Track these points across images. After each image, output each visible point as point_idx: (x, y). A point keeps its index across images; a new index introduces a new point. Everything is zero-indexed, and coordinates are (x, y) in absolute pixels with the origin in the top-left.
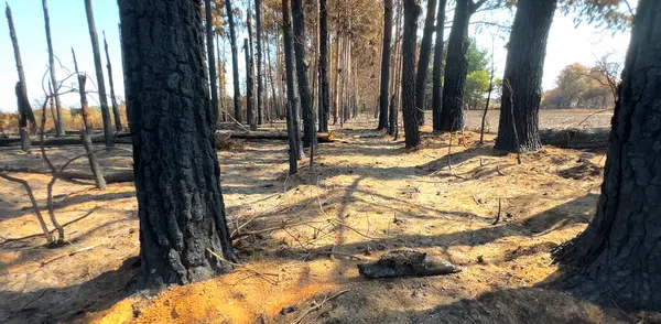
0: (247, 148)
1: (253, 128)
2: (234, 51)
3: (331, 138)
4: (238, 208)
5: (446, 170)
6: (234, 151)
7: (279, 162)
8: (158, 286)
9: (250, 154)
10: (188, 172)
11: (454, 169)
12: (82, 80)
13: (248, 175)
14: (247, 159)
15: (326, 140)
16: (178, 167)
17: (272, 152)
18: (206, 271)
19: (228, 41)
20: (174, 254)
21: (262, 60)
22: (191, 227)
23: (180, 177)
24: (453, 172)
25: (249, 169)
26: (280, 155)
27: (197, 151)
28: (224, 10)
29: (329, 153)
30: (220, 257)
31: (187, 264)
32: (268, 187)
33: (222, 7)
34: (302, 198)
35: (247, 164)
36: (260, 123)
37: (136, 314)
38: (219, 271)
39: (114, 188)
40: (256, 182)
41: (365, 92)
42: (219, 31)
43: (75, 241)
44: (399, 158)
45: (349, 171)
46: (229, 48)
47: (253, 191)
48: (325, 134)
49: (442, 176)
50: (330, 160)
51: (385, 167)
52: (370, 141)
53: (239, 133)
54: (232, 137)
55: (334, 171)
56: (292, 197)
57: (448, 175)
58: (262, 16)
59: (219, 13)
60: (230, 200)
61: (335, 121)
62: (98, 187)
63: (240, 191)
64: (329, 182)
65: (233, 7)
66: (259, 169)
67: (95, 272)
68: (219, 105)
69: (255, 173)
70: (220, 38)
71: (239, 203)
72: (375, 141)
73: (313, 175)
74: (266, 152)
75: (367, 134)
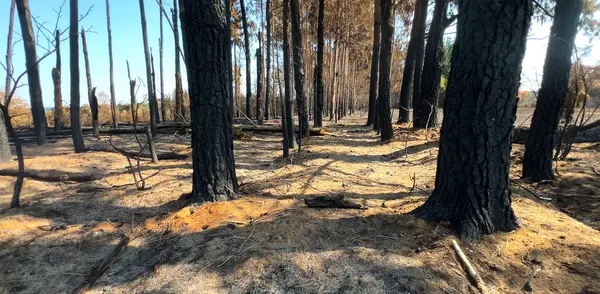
0: (254, 138)
1: (260, 123)
2: (248, 59)
3: (322, 132)
4: (244, 177)
5: (404, 158)
6: (244, 141)
7: (276, 149)
8: (202, 202)
9: (256, 143)
10: (218, 146)
11: (410, 157)
12: (133, 84)
13: (253, 157)
14: (254, 147)
15: (317, 133)
16: (213, 142)
17: (274, 142)
18: (224, 197)
19: (242, 50)
20: (209, 186)
21: (271, 64)
22: (218, 173)
23: (214, 148)
24: (409, 159)
25: (254, 154)
26: (279, 144)
27: (223, 135)
28: (241, 23)
29: (317, 144)
30: (232, 191)
31: (216, 193)
32: (266, 166)
33: (239, 21)
34: (288, 172)
35: (253, 150)
36: (267, 119)
37: (192, 213)
38: (231, 198)
39: (162, 163)
40: (257, 162)
41: (362, 91)
42: (237, 42)
43: (150, 188)
44: (373, 148)
45: (327, 156)
46: (244, 56)
47: (256, 168)
48: (317, 129)
49: (398, 162)
50: (315, 149)
51: (357, 155)
52: (356, 135)
53: (249, 127)
54: (244, 130)
55: (317, 156)
56: (281, 172)
57: (404, 161)
58: (273, 28)
59: (237, 27)
60: (239, 173)
61: (331, 117)
62: (153, 161)
63: (247, 168)
64: (309, 163)
65: (248, 21)
66: (262, 154)
67: (166, 201)
68: (235, 103)
69: (258, 157)
70: (237, 47)
71: (244, 175)
72: (360, 135)
73: (299, 159)
74: (268, 142)
75: (354, 129)
